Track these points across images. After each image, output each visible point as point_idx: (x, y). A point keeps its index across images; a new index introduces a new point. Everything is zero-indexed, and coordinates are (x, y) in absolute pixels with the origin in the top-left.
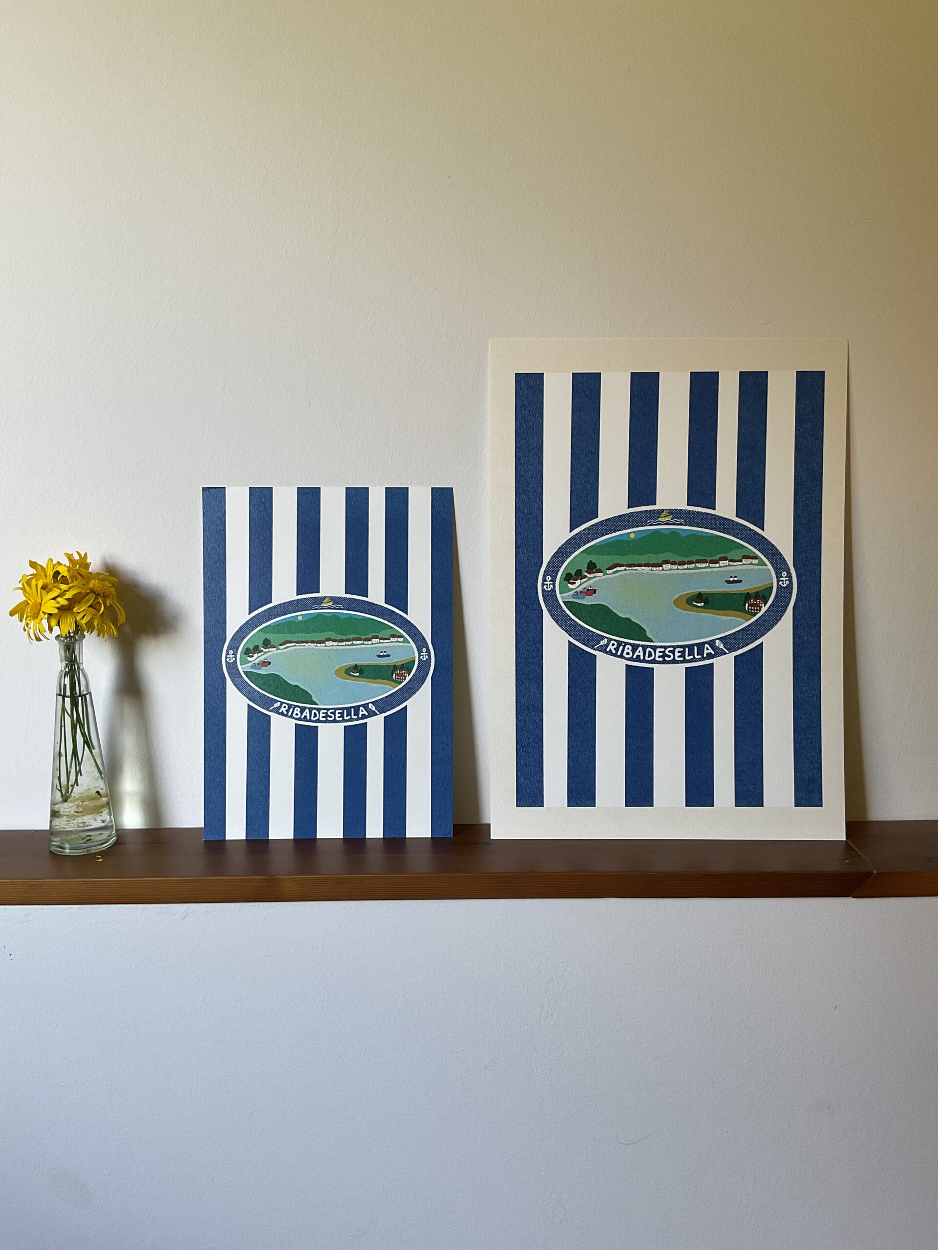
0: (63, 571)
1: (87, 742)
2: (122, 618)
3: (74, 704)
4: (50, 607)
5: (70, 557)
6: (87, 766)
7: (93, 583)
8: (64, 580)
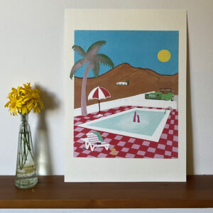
0: (23, 91)
1: (29, 149)
2: (42, 106)
3: (25, 136)
4: (19, 105)
5: (25, 85)
6: (29, 157)
7: (33, 95)
8: (23, 95)
